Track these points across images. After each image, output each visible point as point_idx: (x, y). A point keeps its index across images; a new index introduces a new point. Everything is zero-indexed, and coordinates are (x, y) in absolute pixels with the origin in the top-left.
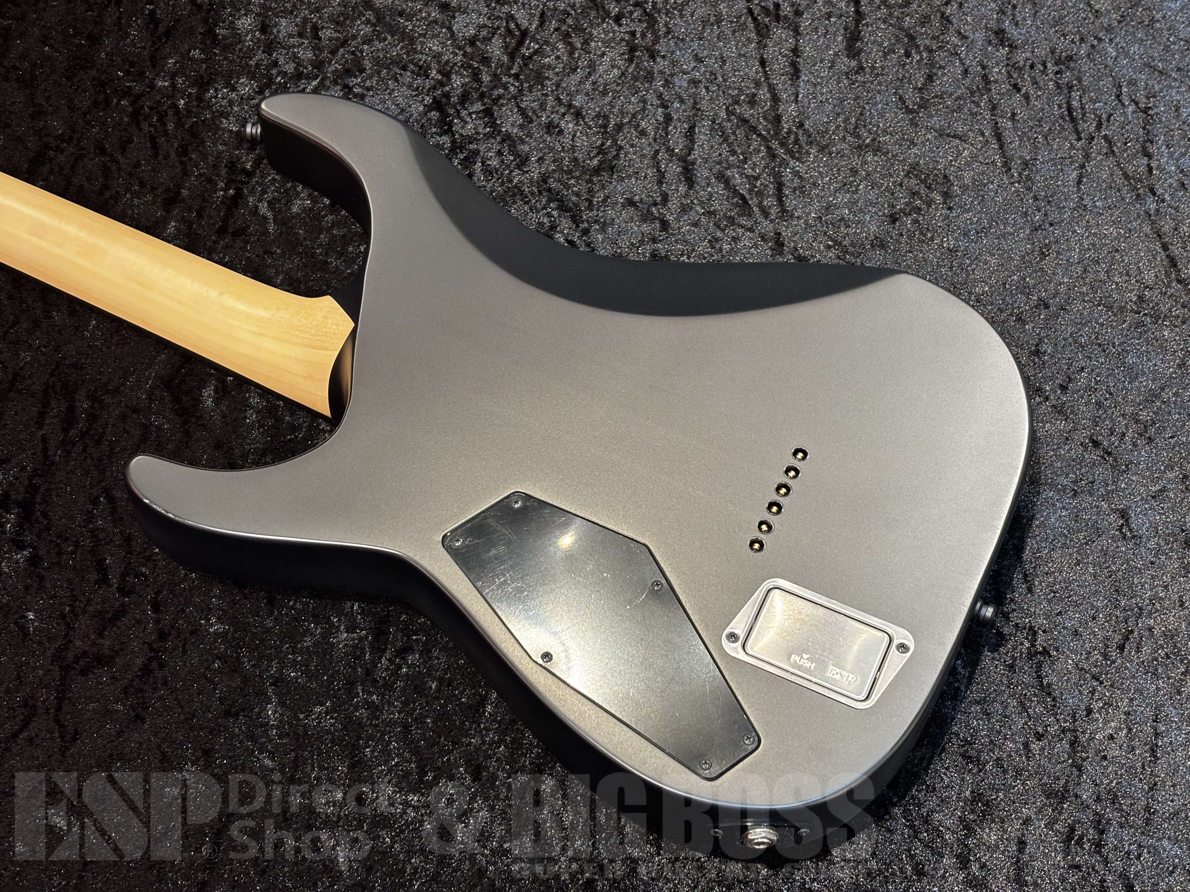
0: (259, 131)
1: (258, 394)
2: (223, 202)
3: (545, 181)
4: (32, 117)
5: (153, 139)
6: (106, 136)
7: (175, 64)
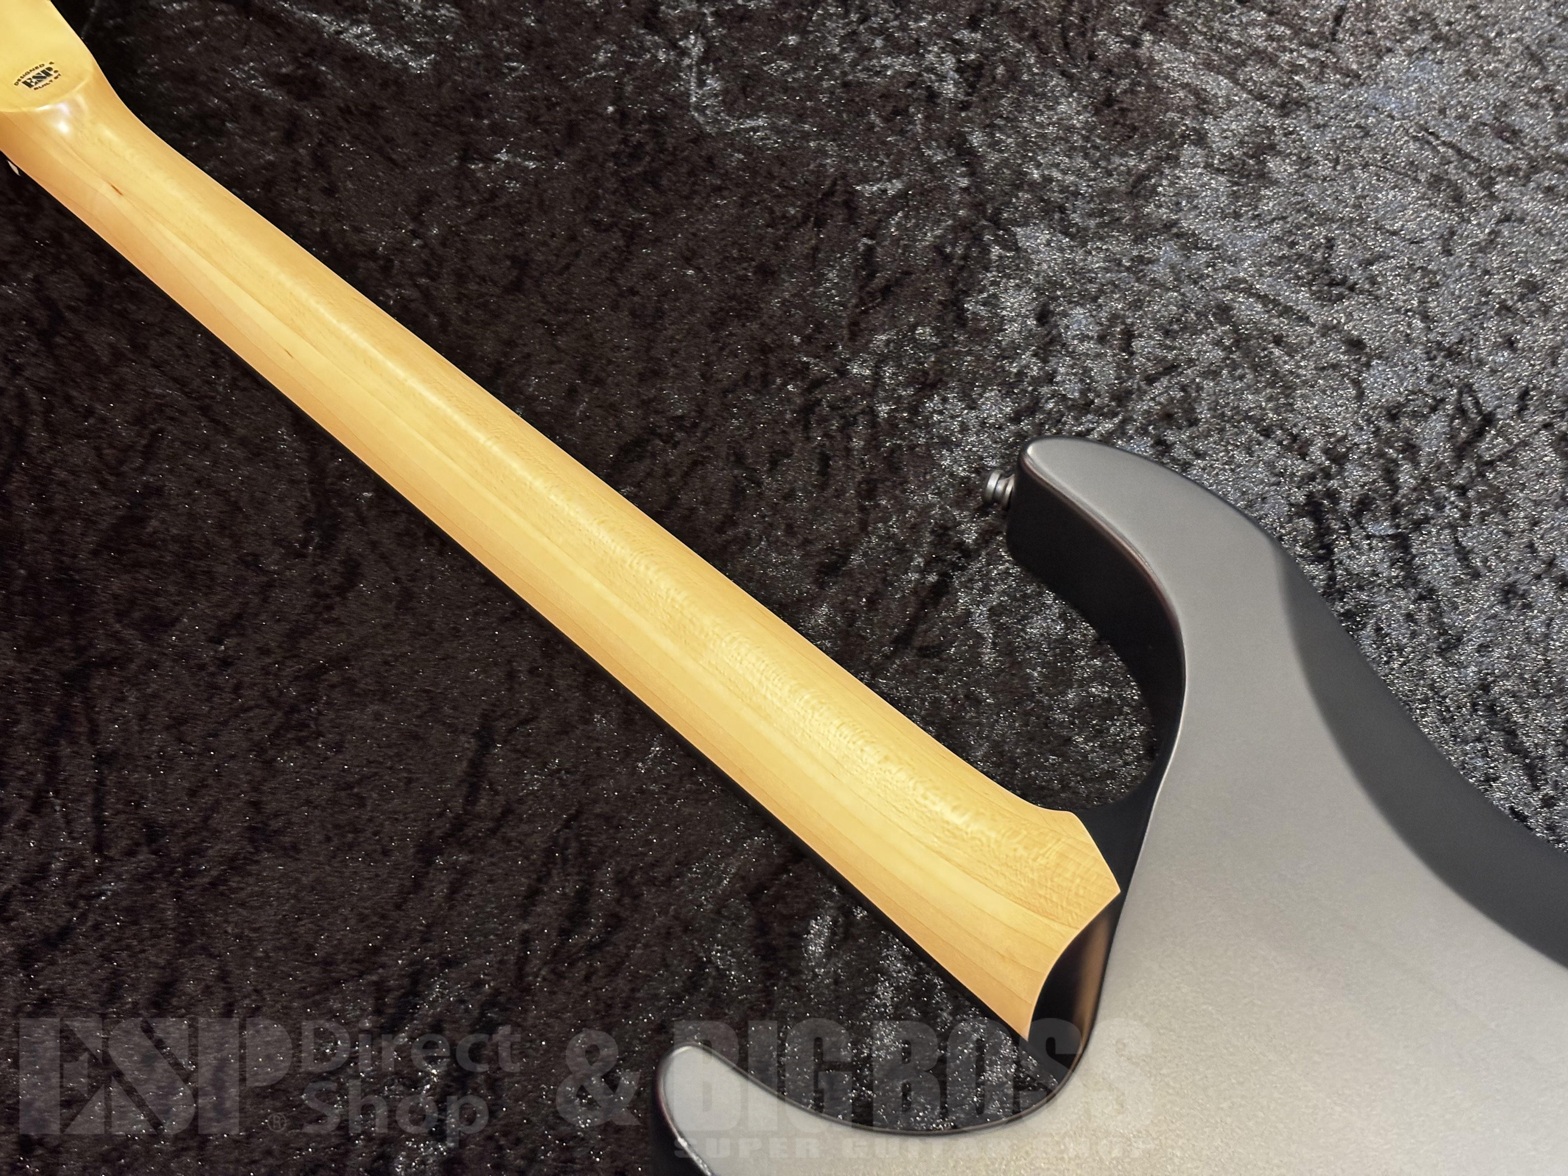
0: (1009, 489)
1: (904, 955)
2: (915, 592)
3: (1486, 688)
4: (642, 377)
5: (824, 460)
6: (751, 436)
7: (888, 343)
